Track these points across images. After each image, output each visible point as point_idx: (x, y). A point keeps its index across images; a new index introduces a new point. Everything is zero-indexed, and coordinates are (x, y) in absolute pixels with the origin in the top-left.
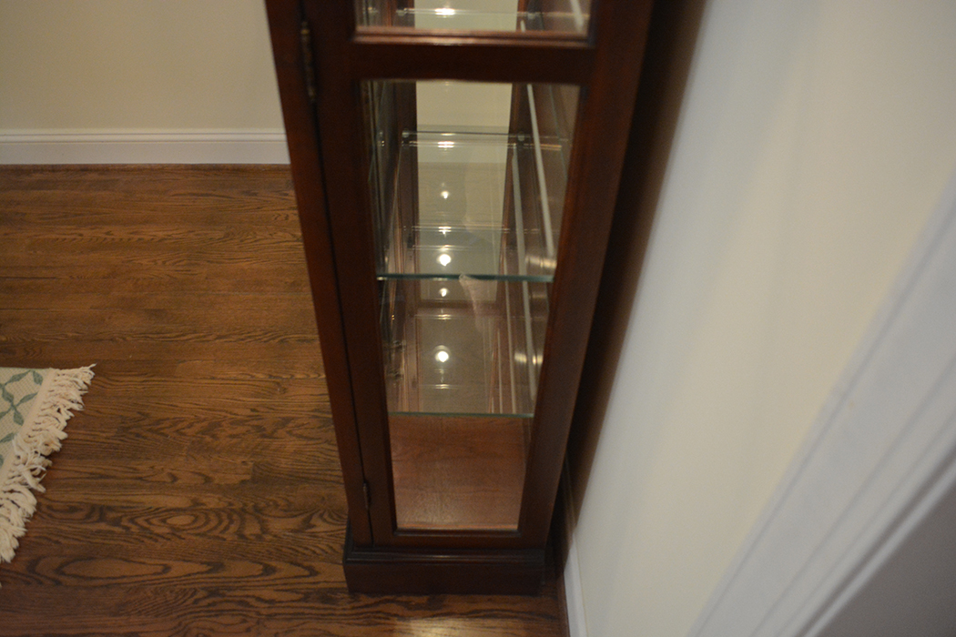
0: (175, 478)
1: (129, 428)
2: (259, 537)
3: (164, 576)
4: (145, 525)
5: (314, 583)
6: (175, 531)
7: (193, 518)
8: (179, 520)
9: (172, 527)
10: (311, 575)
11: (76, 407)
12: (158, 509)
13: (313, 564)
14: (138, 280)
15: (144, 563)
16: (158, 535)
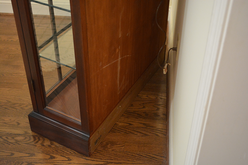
0: (19, 124)
1: (3, 106)
2: (49, 146)
3: (11, 157)
4: (6, 139)
5: (69, 163)
6: (17, 141)
7: (24, 138)
8: (19, 138)
9: (16, 140)
10: (68, 160)
12: (11, 134)
13: (70, 157)
14: (10, 55)
15: (4, 152)
16: (10, 142)
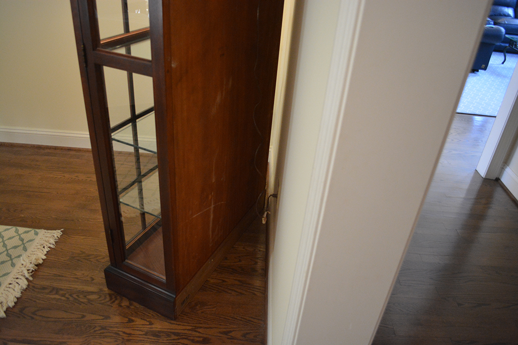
0: (93, 279)
1: (75, 257)
2: (128, 307)
3: (82, 319)
4: (77, 297)
5: (151, 328)
6: (90, 301)
7: (98, 296)
8: (92, 297)
9: (89, 300)
10: (150, 324)
11: (52, 246)
12: (83, 291)
13: (151, 320)
14: (88, 196)
15: (74, 313)
16: (82, 302)
